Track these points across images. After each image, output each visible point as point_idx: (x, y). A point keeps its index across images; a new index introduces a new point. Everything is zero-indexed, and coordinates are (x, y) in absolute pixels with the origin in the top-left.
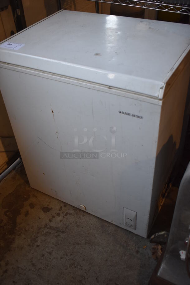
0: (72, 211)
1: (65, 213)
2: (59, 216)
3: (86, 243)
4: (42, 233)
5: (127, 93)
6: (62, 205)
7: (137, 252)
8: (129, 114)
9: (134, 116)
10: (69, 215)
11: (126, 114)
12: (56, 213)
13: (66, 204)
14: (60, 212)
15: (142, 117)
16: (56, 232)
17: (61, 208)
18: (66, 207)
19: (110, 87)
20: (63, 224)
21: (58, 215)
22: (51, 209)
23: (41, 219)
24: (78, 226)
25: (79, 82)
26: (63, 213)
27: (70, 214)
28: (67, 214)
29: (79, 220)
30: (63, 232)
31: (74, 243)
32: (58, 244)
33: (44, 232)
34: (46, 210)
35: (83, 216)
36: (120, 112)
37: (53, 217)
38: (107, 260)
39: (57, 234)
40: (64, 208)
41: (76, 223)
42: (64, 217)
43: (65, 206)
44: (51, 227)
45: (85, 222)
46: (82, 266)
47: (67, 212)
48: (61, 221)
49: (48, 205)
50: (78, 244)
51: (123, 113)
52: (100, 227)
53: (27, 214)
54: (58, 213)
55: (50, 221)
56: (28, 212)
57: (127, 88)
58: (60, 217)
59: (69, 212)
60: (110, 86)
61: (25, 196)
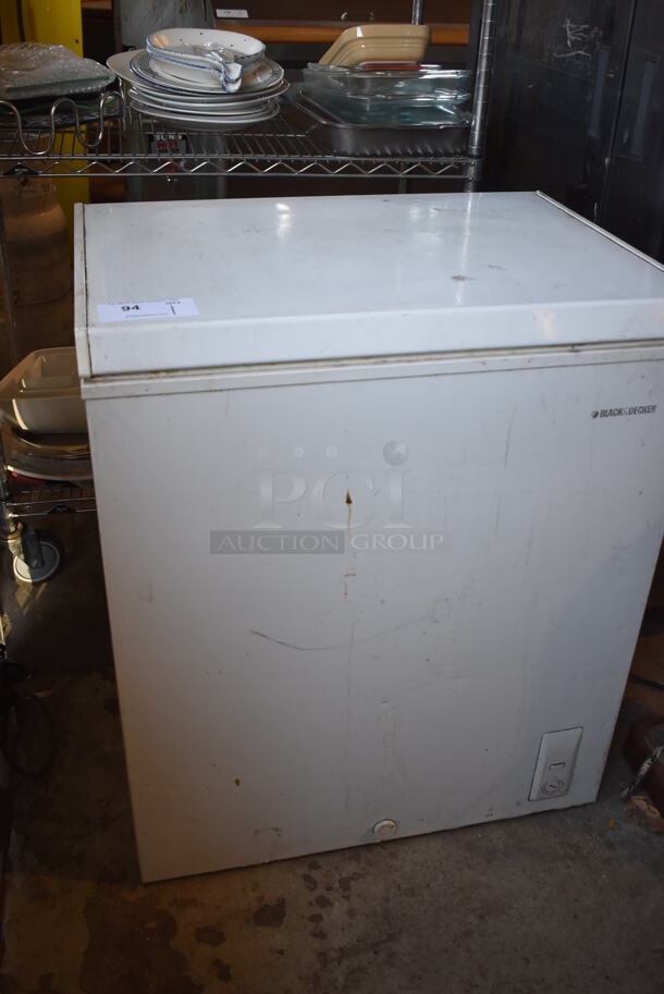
0: (349, 868)
1: (337, 885)
2: (331, 905)
3: (481, 917)
4: (336, 988)
5: (626, 350)
6: (302, 870)
7: (611, 846)
8: (620, 412)
9: (633, 411)
10: (352, 883)
11: (612, 413)
12: (311, 904)
13: (312, 860)
14: (320, 891)
15: (654, 408)
16: (376, 953)
17: (307, 878)
18: (320, 867)
19: (574, 347)
20: (367, 916)
21: (323, 902)
22: (282, 903)
23: (286, 952)
24: (412, 893)
25: (480, 359)
26: (329, 889)
27: (355, 877)
28: (345, 884)
29: (397, 874)
30: (391, 937)
31: (454, 942)
32: (420, 979)
33: (341, 978)
34: (271, 914)
35: (393, 856)
36: (596, 415)
37: (317, 918)
38: (575, 917)
39: (382, 956)
40: (314, 874)
41: (399, 888)
42: (347, 898)
43: (314, 866)
44: (341, 949)
45: (419, 868)
46: (543, 980)
47: (338, 877)
48: (351, 913)
49: (260, 899)
50: (467, 934)
51: (604, 414)
52: (468, 854)
53: (223, 972)
54: (317, 901)
55: (320, 935)
56: (217, 962)
57: (629, 336)
58: (337, 903)
59: (344, 875)
60: (573, 345)
61: (153, 925)
